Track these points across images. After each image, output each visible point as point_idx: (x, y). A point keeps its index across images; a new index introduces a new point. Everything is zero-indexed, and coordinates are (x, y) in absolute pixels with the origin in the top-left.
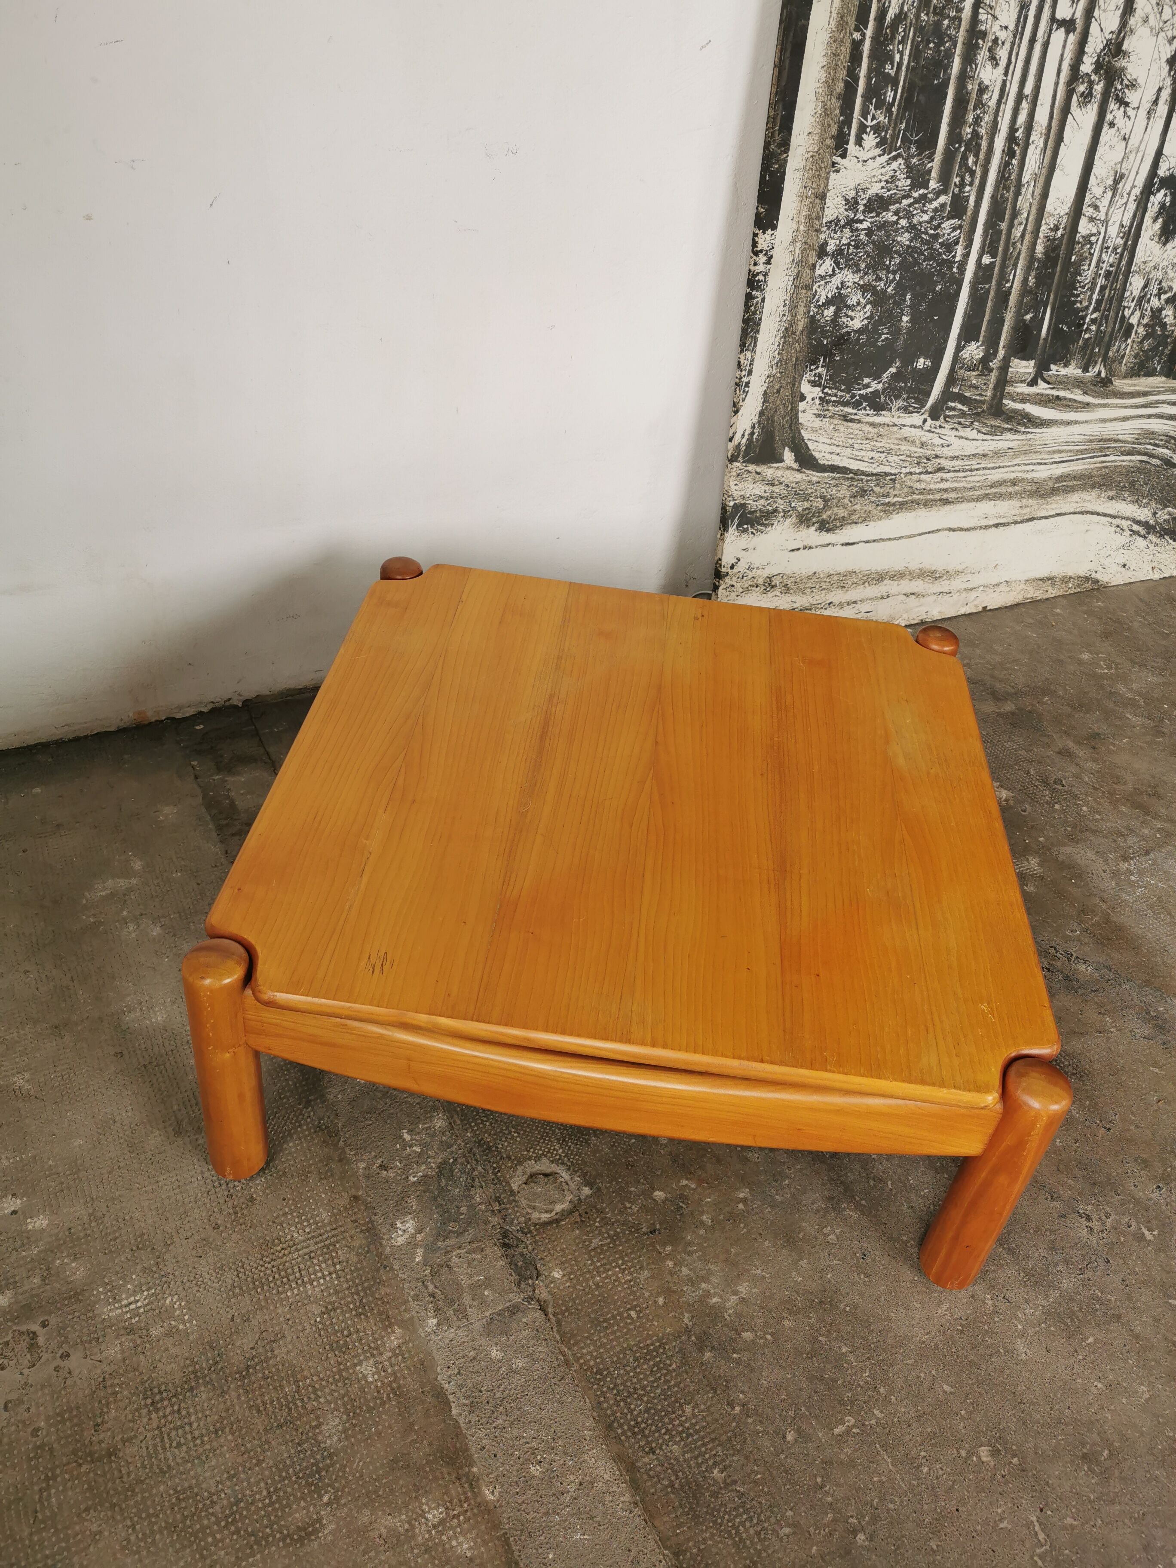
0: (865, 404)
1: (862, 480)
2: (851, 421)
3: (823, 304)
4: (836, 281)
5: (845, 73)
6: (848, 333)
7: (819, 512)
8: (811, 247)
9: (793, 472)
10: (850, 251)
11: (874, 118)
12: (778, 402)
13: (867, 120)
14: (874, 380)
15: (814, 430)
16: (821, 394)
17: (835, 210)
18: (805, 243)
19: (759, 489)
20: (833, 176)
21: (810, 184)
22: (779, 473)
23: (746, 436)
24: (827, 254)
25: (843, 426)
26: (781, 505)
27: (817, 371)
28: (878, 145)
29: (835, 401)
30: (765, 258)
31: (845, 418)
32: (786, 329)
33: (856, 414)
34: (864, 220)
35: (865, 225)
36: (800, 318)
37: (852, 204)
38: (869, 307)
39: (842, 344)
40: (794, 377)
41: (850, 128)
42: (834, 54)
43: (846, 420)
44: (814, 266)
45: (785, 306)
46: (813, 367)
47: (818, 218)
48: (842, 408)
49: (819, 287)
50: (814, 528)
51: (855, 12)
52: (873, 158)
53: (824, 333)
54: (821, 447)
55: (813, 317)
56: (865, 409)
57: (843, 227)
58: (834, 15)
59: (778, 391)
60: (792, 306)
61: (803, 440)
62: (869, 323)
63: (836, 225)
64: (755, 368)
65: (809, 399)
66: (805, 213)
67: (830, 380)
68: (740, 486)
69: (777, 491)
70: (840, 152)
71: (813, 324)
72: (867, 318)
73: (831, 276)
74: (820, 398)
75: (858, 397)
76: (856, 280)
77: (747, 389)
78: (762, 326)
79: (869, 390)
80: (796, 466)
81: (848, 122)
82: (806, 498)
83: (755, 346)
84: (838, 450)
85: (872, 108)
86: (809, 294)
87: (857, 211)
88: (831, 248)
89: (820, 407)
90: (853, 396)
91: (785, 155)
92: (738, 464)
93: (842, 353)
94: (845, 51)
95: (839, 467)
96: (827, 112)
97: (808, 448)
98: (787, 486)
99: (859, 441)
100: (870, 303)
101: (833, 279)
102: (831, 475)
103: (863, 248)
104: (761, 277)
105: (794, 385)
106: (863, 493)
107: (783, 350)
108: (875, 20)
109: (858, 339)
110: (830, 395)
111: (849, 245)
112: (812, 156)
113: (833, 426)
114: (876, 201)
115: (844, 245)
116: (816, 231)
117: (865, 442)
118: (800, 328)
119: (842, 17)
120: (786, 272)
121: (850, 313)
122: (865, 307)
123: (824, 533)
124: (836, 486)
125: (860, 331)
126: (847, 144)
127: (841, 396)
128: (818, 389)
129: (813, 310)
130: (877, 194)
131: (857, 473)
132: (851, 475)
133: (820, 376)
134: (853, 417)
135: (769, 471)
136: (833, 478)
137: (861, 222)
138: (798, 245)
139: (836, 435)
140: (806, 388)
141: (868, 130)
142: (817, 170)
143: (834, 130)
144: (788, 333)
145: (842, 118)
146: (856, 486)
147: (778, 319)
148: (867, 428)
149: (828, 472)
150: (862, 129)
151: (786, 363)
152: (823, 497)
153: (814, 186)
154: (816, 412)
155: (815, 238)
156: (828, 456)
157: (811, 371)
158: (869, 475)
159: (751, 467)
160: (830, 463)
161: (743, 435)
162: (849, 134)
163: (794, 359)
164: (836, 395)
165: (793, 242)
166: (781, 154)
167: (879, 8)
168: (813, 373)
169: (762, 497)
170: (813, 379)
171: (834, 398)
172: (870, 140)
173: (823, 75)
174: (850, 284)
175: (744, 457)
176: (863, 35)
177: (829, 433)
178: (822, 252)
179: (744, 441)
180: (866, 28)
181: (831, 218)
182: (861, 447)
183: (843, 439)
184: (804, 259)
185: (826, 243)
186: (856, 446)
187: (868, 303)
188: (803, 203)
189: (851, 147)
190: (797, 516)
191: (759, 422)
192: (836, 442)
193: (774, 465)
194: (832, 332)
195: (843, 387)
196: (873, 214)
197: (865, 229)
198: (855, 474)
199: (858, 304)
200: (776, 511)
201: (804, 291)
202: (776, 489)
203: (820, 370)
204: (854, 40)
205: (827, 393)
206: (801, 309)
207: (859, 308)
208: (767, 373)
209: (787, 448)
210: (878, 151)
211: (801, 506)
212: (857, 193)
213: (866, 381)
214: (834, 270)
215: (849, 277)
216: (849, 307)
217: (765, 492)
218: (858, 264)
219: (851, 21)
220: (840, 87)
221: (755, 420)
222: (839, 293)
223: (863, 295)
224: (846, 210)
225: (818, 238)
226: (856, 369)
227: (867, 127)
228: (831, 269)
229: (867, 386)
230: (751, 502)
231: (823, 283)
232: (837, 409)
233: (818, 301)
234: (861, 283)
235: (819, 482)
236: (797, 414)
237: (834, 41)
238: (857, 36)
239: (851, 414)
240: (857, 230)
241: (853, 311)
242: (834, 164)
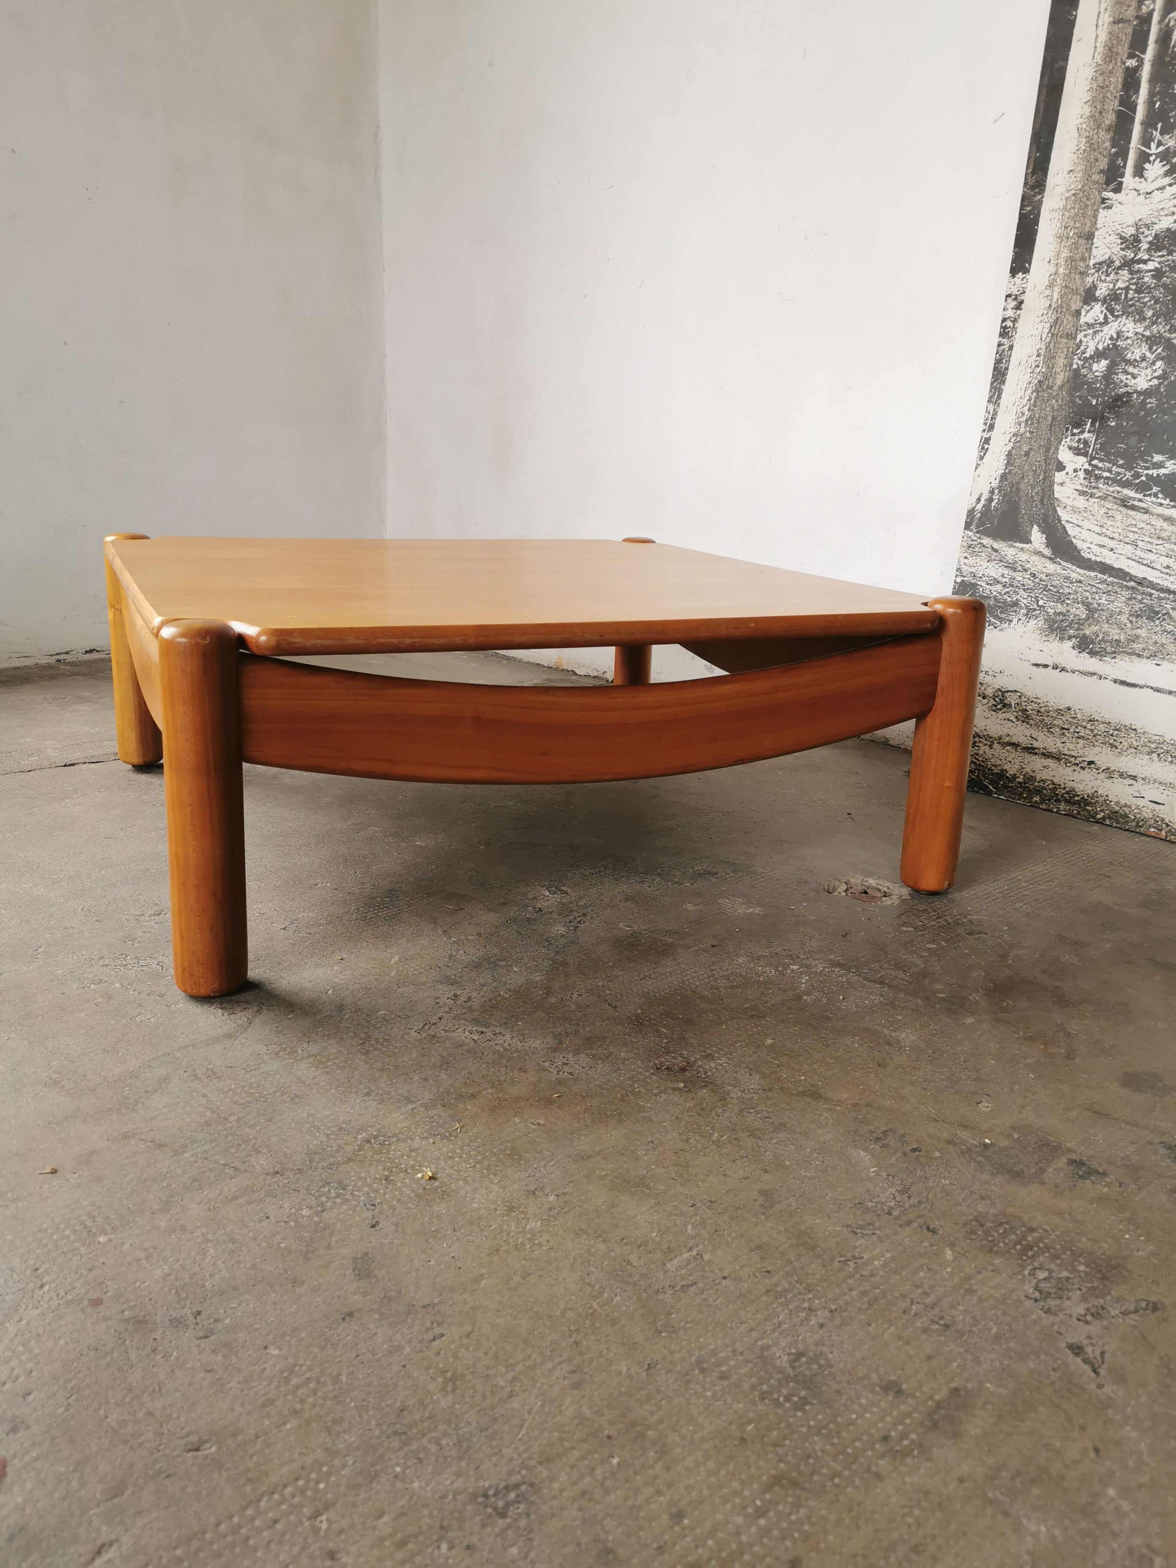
0: (1155, 489)
1: (1151, 595)
2: (1133, 508)
3: (1091, 357)
4: (1111, 330)
5: (1117, 103)
6: (1128, 394)
7: (1080, 624)
8: (1075, 292)
9: (1043, 560)
10: (1130, 296)
11: (1160, 144)
12: (1026, 467)
13: (1150, 149)
14: (1171, 458)
15: (1075, 510)
16: (1087, 466)
17: (1107, 250)
18: (1066, 287)
19: (995, 571)
20: (1102, 213)
21: (1072, 224)
22: (1024, 557)
23: (983, 502)
24: (1096, 300)
25: (1120, 514)
26: (1023, 598)
27: (1082, 437)
28: (1167, 174)
29: (1107, 478)
30: (1015, 303)
31: (1124, 503)
32: (1040, 382)
33: (1140, 500)
34: (1149, 260)
35: (1151, 266)
36: (1059, 370)
37: (1132, 242)
38: (1159, 364)
39: (1119, 407)
40: (1049, 439)
41: (1125, 160)
42: (1101, 87)
43: (1125, 506)
44: (1078, 313)
45: (1038, 355)
46: (1075, 431)
47: (1083, 259)
48: (1119, 489)
49: (1085, 336)
50: (1070, 644)
51: (1128, 41)
52: (1162, 188)
53: (1092, 392)
54: (1085, 534)
55: (1077, 372)
56: (1156, 495)
57: (1119, 268)
58: (1100, 49)
59: (1027, 454)
60: (1049, 356)
61: (1060, 521)
62: (1160, 384)
63: (1109, 266)
64: (998, 422)
65: (1069, 468)
66: (1065, 254)
67: (1101, 449)
68: (971, 561)
69: (1020, 579)
70: (1112, 186)
71: (1077, 379)
72: (1157, 378)
73: (1101, 324)
74: (1085, 470)
75: (1144, 478)
76: (1140, 330)
77: (986, 446)
78: (1009, 377)
79: (1162, 471)
80: (1047, 552)
81: (1123, 153)
82: (1060, 598)
83: (999, 397)
84: (1112, 544)
85: (1157, 134)
86: (1071, 344)
87: (1139, 250)
88: (1102, 291)
89: (1086, 483)
90: (1137, 476)
91: (1039, 197)
92: (970, 533)
93: (1118, 416)
94: (1117, 81)
95: (1112, 568)
96: (1092, 146)
97: (1066, 532)
98: (1034, 576)
99: (1147, 539)
100: (1162, 359)
101: (1106, 329)
102: (1100, 576)
103: (1148, 293)
104: (1009, 323)
105: (1048, 450)
106: (1152, 614)
107: (1035, 406)
108: (1156, 42)
109: (1144, 403)
110: (1100, 469)
111: (1127, 289)
112: (1074, 195)
113: (1104, 510)
114: (1166, 237)
115: (1119, 289)
116: (1081, 273)
117: (1155, 541)
118: (1059, 382)
119: (1110, 49)
120: (1041, 318)
121: (1131, 369)
122: (1153, 363)
123: (1085, 655)
124: (1108, 593)
125: (1147, 393)
126: (1122, 175)
127: (1118, 474)
128: (1082, 459)
129: (1076, 363)
130: (1168, 230)
131: (1141, 582)
132: (1132, 584)
133: (1086, 443)
134: (1136, 503)
135: (1009, 551)
136: (1104, 582)
137: (1145, 262)
138: (1057, 290)
139: (1109, 523)
140: (1064, 455)
141: (1152, 158)
142: (1081, 208)
143: (1103, 164)
144: (1042, 387)
145: (1113, 150)
146: (1141, 602)
147: (1029, 370)
148: (1159, 523)
149: (1094, 570)
150: (1144, 158)
151: (1039, 422)
152: (1087, 605)
153: (1078, 225)
154: (1080, 488)
155: (1079, 282)
156: (1095, 549)
157: (1073, 435)
158: (1162, 590)
159: (986, 541)
160: (1099, 560)
161: (979, 500)
162: (1124, 167)
163: (1050, 418)
164: (1110, 471)
165: (1051, 286)
166: (1035, 196)
167: (1161, 30)
168: (1077, 438)
169: (998, 582)
170: (1076, 445)
171: (1106, 474)
172: (1155, 169)
173: (1087, 111)
174: (1130, 335)
175: (977, 527)
176: (1141, 62)
177: (1099, 518)
178: (1089, 297)
179: (979, 507)
180: (1144, 51)
181: (1102, 259)
182: (1149, 547)
183: (1119, 530)
184: (1064, 305)
185: (1094, 287)
186: (1139, 543)
187: (1159, 358)
188: (1063, 244)
189: (1128, 179)
190: (1046, 620)
191: (1000, 488)
192: (1108, 533)
193: (1017, 545)
194: (1104, 391)
195: (1121, 462)
196: (1164, 252)
197: (1150, 271)
198: (1139, 583)
199: (1143, 358)
200: (1015, 604)
201: (1064, 341)
202: (1018, 576)
203: (1086, 435)
204: (1127, 68)
205: (1094, 466)
206: (1061, 361)
207: (1144, 364)
208: (1014, 430)
209: (1035, 527)
210: (1168, 180)
211: (1053, 608)
212: (1137, 229)
213: (1157, 458)
214: (1106, 318)
215: (1129, 326)
216: (1128, 362)
217: (1003, 576)
218: (1143, 312)
219: (1123, 50)
220: (1110, 118)
221: (995, 484)
222: (1115, 345)
223: (1150, 348)
224: (1122, 249)
225: (1083, 281)
226: (1140, 441)
227: (1151, 155)
228: (1101, 317)
229: (1160, 465)
230: (983, 584)
231: (1091, 331)
232: (1112, 489)
233: (1083, 353)
234: (1148, 333)
235: (1080, 582)
236: (1051, 486)
237: (1102, 74)
238: (1132, 63)
239: (1134, 499)
240: (1139, 271)
241: (1134, 367)
242: (1103, 201)
